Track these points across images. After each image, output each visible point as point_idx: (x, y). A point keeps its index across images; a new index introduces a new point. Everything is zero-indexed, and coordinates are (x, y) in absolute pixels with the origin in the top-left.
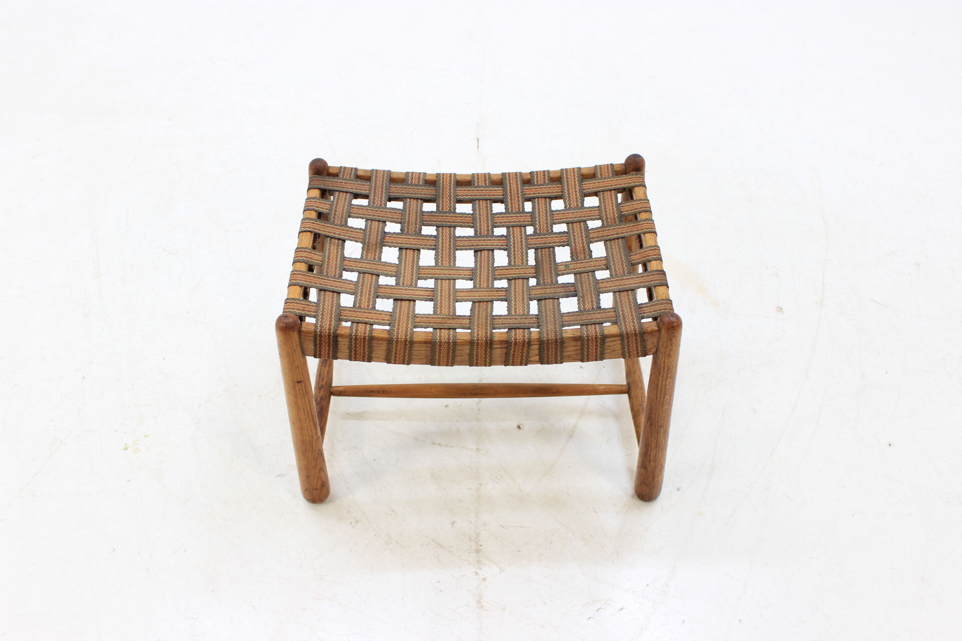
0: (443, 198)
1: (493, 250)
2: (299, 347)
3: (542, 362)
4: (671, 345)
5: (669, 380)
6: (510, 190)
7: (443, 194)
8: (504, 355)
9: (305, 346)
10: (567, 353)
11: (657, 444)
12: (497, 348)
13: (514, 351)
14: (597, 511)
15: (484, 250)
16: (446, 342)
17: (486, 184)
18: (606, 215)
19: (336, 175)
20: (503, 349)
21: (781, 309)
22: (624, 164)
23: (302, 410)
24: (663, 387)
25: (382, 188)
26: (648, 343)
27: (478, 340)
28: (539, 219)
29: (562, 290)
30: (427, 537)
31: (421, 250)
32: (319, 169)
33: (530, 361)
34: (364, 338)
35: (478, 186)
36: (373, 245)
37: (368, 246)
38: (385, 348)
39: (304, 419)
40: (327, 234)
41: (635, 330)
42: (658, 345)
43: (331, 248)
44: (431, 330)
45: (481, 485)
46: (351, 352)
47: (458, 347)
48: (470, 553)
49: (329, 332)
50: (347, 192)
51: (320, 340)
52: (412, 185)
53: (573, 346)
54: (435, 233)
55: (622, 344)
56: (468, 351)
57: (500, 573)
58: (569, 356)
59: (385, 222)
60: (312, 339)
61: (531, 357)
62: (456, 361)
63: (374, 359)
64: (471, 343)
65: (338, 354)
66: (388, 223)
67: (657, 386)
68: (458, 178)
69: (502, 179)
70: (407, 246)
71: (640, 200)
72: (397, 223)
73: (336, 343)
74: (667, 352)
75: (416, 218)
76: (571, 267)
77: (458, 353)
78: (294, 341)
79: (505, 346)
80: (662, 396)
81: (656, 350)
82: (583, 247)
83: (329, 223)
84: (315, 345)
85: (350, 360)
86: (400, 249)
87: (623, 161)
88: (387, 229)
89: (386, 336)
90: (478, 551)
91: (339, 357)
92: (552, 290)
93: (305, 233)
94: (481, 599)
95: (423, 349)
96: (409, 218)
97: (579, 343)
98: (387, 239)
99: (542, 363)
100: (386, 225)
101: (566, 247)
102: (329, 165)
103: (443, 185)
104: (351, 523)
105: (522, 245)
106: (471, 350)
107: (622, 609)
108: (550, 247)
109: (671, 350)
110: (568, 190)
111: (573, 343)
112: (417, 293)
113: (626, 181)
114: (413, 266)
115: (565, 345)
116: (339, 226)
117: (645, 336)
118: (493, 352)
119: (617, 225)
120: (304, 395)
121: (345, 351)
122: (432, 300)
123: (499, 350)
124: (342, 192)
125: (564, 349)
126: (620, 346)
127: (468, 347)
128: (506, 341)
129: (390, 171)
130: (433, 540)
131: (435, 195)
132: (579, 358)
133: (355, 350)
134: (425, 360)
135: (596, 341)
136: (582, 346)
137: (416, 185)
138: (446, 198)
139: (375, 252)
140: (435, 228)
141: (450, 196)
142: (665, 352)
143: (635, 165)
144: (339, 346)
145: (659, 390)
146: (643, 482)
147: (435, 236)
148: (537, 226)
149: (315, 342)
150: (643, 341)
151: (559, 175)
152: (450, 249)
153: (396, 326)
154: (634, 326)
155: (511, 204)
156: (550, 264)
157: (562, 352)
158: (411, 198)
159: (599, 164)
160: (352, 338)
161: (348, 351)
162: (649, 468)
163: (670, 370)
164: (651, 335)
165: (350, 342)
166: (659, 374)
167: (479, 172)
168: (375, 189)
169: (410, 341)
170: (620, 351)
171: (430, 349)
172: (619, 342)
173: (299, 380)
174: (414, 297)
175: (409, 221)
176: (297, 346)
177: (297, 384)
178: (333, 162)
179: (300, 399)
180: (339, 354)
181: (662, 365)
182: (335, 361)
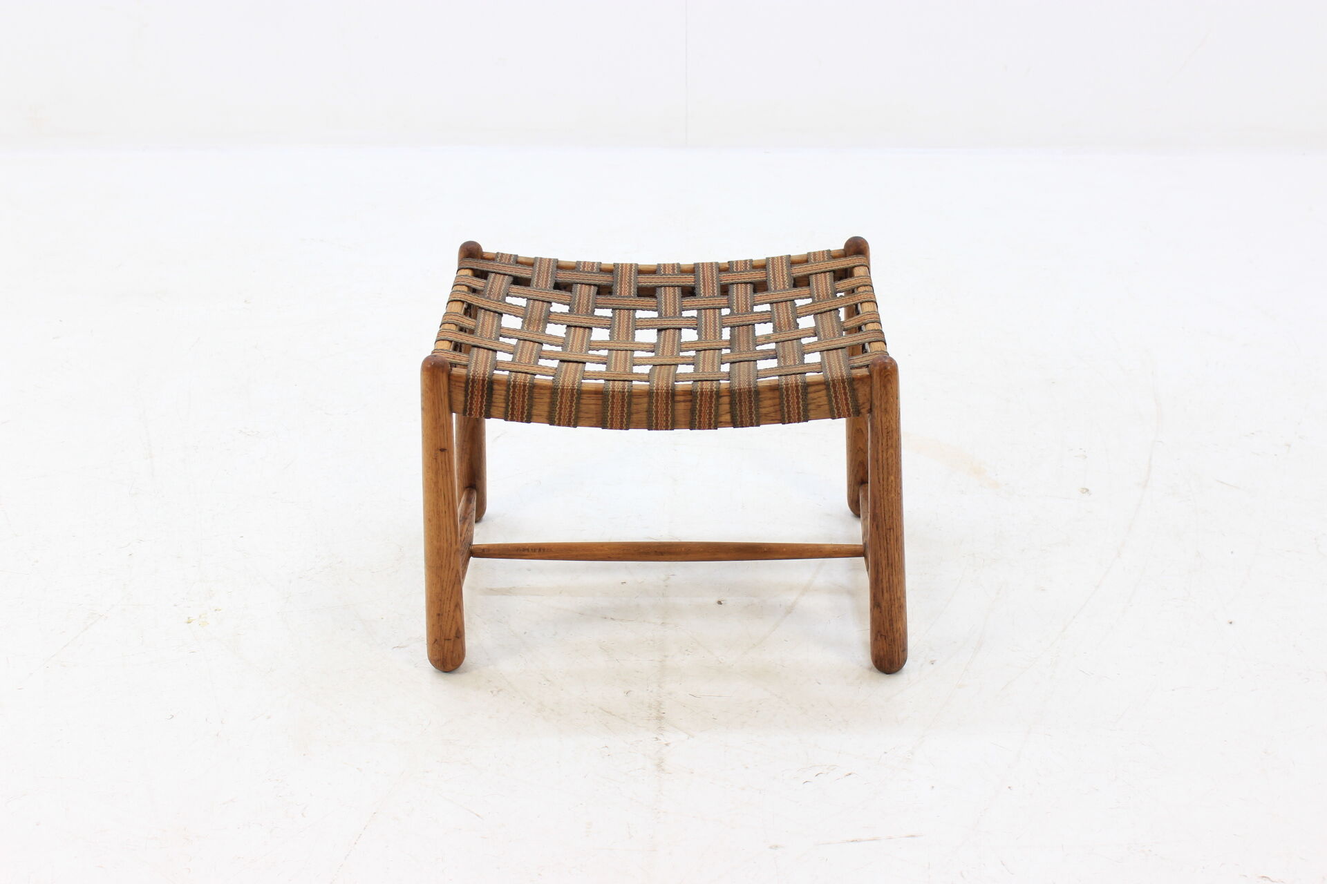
0: (621, 284)
1: (680, 329)
2: (446, 395)
3: (735, 424)
4: (887, 394)
5: (891, 451)
6: (704, 277)
7: (621, 281)
8: (689, 411)
9: (454, 396)
10: (763, 410)
11: (888, 560)
12: (679, 402)
13: (701, 405)
14: (819, 682)
15: (668, 329)
16: (620, 391)
17: (674, 272)
18: (818, 292)
19: (493, 260)
20: (688, 403)
21: (1087, 490)
22: (843, 250)
23: (443, 496)
24: (885, 461)
25: (548, 273)
26: (859, 395)
27: (657, 389)
28: (738, 302)
29: (760, 354)
30: (592, 705)
31: (593, 328)
32: (470, 252)
33: (721, 422)
34: (525, 386)
35: (665, 274)
36: (535, 320)
37: (530, 320)
38: (548, 400)
39: (444, 511)
40: (482, 306)
41: (842, 376)
42: (871, 397)
43: (485, 319)
44: (602, 382)
45: (666, 656)
46: (508, 405)
47: (635, 400)
48: (649, 720)
49: (484, 377)
50: (505, 275)
51: (473, 387)
52: (583, 271)
53: (770, 399)
54: (611, 315)
55: (829, 396)
56: (645, 406)
57: (688, 739)
58: (766, 415)
59: (551, 303)
60: (463, 385)
61: (721, 416)
62: (632, 422)
63: (534, 417)
64: (649, 394)
65: (491, 410)
66: (553, 304)
67: (877, 461)
68: (640, 268)
69: (694, 268)
70: (576, 324)
71: (859, 277)
72: (564, 305)
73: (492, 392)
74: (883, 406)
75: (588, 300)
76: (772, 337)
77: (634, 407)
78: (442, 386)
79: (689, 398)
80: (885, 477)
81: (871, 406)
82: (789, 321)
83: (484, 297)
84: (466, 396)
85: (506, 420)
86: (569, 326)
87: (842, 247)
88: (552, 309)
89: (550, 384)
90: (660, 718)
91: (493, 414)
92: (750, 355)
93: (454, 303)
94: (662, 762)
95: (593, 402)
96: (580, 299)
97: (777, 394)
98: (552, 317)
99: (735, 426)
100: (552, 306)
101: (768, 324)
102: (484, 251)
103: (622, 272)
104: (492, 692)
105: (715, 323)
106: (650, 403)
107: (850, 774)
108: (750, 325)
109: (887, 402)
110: (774, 275)
111: (769, 395)
112: (588, 357)
113: (846, 263)
114: (583, 340)
115: (760, 396)
116: (496, 301)
117: (854, 383)
118: (676, 408)
119: (830, 299)
120: (446, 471)
121: (501, 405)
122: (605, 364)
123: (683, 404)
124: (499, 274)
125: (760, 403)
126: (825, 398)
127: (646, 400)
128: (691, 391)
129: (557, 259)
130: (601, 708)
131: (613, 282)
132: (779, 417)
133: (513, 403)
134: (594, 420)
135: (797, 391)
136: (781, 397)
137: (589, 272)
138: (625, 284)
139: (538, 326)
140: (611, 310)
141: (630, 282)
142: (881, 405)
143: (857, 248)
144: (494, 396)
145: (881, 466)
146: (879, 632)
147: (611, 318)
148: (735, 308)
149: (466, 391)
150: (853, 390)
151: (764, 263)
152: (628, 327)
153: (562, 376)
154: (841, 372)
155: (704, 289)
156: (748, 336)
157: (758, 407)
158: (583, 284)
159: (812, 250)
160: (510, 384)
161: (504, 405)
162: (884, 604)
163: (890, 434)
164: (861, 382)
165: (508, 391)
166: (878, 442)
167: (666, 262)
168: (539, 273)
169: (578, 390)
170: (827, 407)
171: (600, 402)
172: (824, 392)
173: (443, 447)
174: (584, 360)
175: (579, 303)
176: (445, 393)
177: (439, 452)
178: (488, 248)
179: (441, 476)
180: (494, 410)
181: (880, 427)
182: (487, 420)
